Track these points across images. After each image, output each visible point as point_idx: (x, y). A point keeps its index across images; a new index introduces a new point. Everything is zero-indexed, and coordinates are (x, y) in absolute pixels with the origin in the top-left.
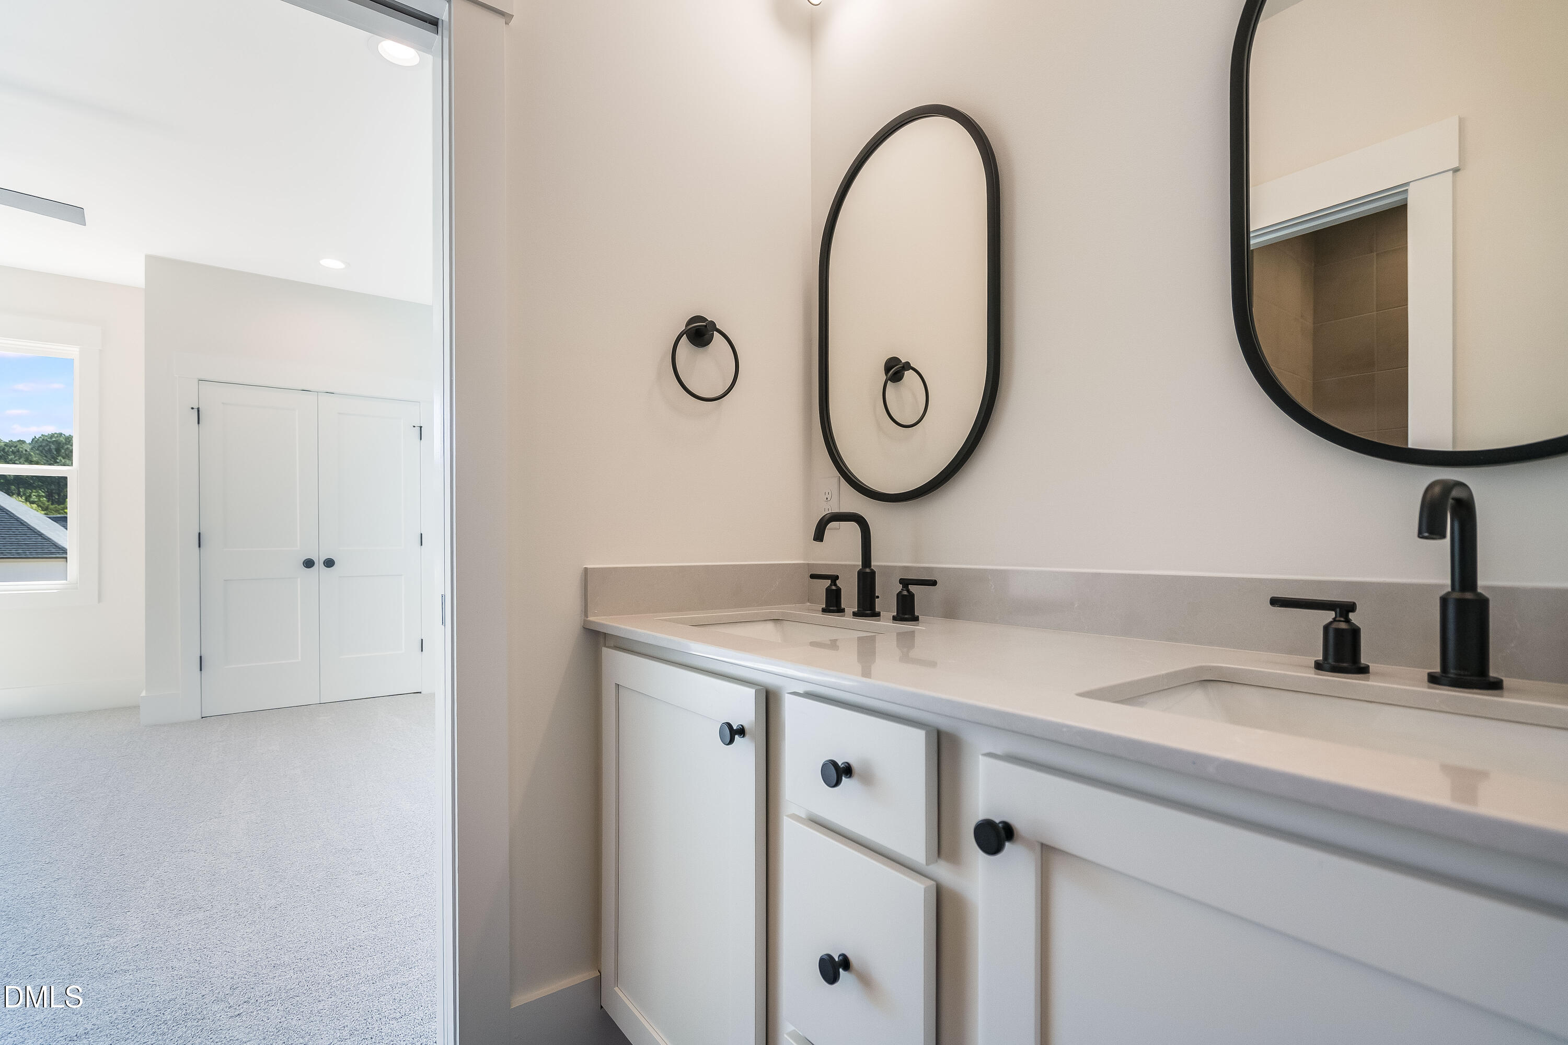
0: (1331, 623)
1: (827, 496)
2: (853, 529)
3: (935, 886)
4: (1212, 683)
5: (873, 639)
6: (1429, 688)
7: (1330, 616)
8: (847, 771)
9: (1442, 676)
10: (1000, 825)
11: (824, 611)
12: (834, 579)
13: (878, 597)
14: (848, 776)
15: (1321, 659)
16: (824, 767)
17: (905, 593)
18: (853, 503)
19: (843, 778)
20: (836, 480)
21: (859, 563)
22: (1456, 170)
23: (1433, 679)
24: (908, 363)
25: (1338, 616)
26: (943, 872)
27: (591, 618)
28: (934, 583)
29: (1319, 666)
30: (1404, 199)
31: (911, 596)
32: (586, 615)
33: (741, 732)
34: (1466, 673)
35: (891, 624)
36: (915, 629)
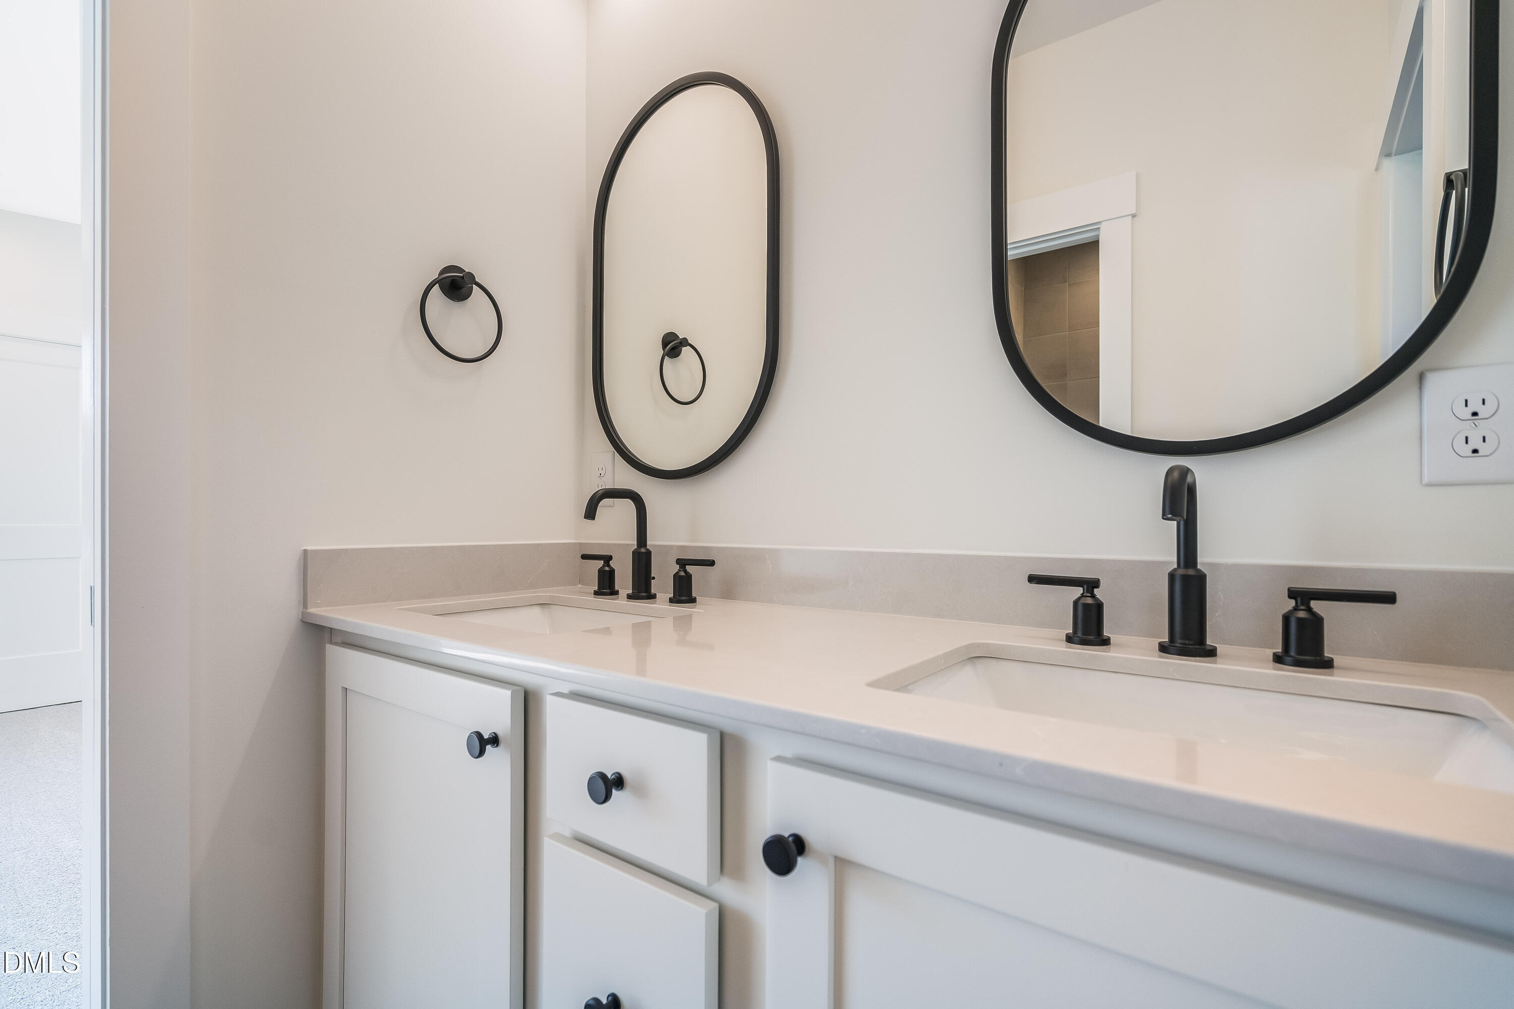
0: (1079, 599)
1: (601, 471)
2: (628, 506)
3: (718, 907)
4: (981, 660)
5: (648, 625)
6: (1160, 657)
7: (1079, 591)
8: (619, 782)
9: (1170, 646)
10: (790, 839)
11: (596, 593)
12: (607, 559)
13: (654, 578)
14: (620, 788)
15: (1071, 632)
16: (591, 782)
17: (682, 573)
18: (628, 478)
19: (614, 791)
20: (610, 455)
21: (633, 542)
22: (1134, 216)
23: (1163, 648)
24: (685, 339)
25: (1085, 592)
26: (727, 891)
27: (312, 610)
28: (711, 563)
29: (1069, 639)
30: (1096, 235)
31: (689, 577)
32: (305, 605)
33: (495, 740)
34: (1190, 642)
35: (668, 607)
36: (693, 611)
